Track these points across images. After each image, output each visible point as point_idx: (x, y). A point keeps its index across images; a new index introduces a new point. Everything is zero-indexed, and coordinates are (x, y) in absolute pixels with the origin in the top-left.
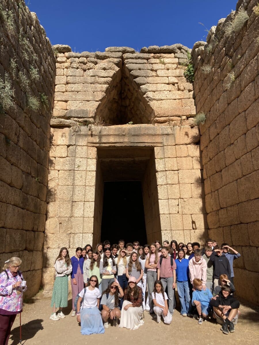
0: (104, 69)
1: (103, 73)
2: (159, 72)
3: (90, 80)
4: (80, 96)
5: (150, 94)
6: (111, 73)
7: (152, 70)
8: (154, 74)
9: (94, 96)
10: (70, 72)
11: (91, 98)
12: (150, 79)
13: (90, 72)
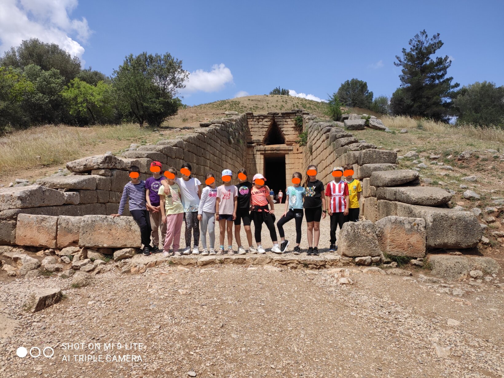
0: (266, 122)
1: (266, 124)
2: (289, 123)
3: (261, 126)
4: (257, 133)
5: (284, 132)
6: (269, 123)
7: (286, 122)
8: (286, 123)
9: (262, 133)
10: (253, 123)
11: (261, 134)
12: (284, 126)
13: (261, 123)
